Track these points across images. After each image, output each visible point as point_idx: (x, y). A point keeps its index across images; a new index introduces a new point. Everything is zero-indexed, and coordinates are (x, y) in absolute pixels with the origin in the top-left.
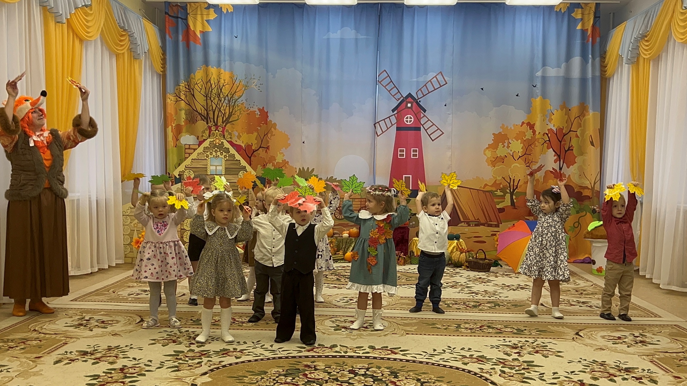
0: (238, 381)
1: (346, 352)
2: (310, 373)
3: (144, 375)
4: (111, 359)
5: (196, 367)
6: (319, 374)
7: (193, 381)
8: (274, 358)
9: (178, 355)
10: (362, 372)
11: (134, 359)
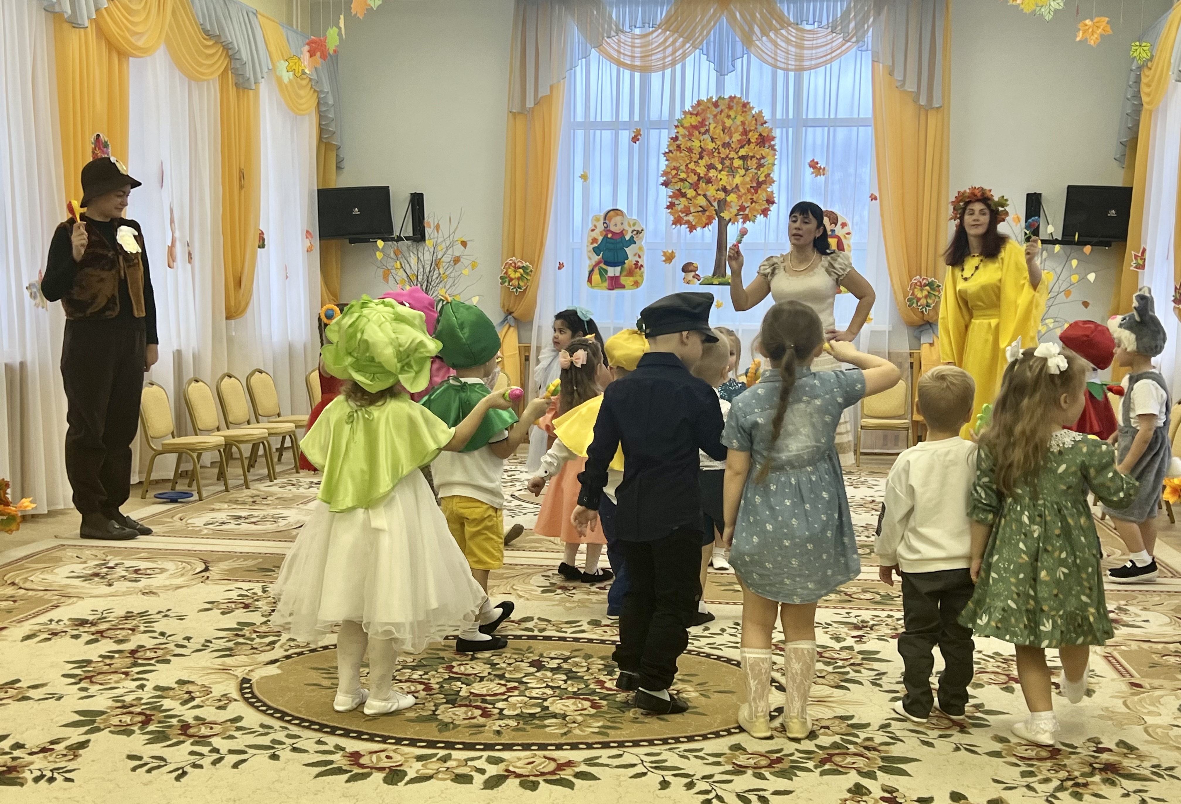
0: (325, 675)
1: (544, 629)
2: (460, 665)
3: (168, 662)
4: (121, 634)
5: (263, 651)
6: (475, 666)
7: (247, 674)
9: (241, 630)
10: (555, 663)
11: (163, 634)
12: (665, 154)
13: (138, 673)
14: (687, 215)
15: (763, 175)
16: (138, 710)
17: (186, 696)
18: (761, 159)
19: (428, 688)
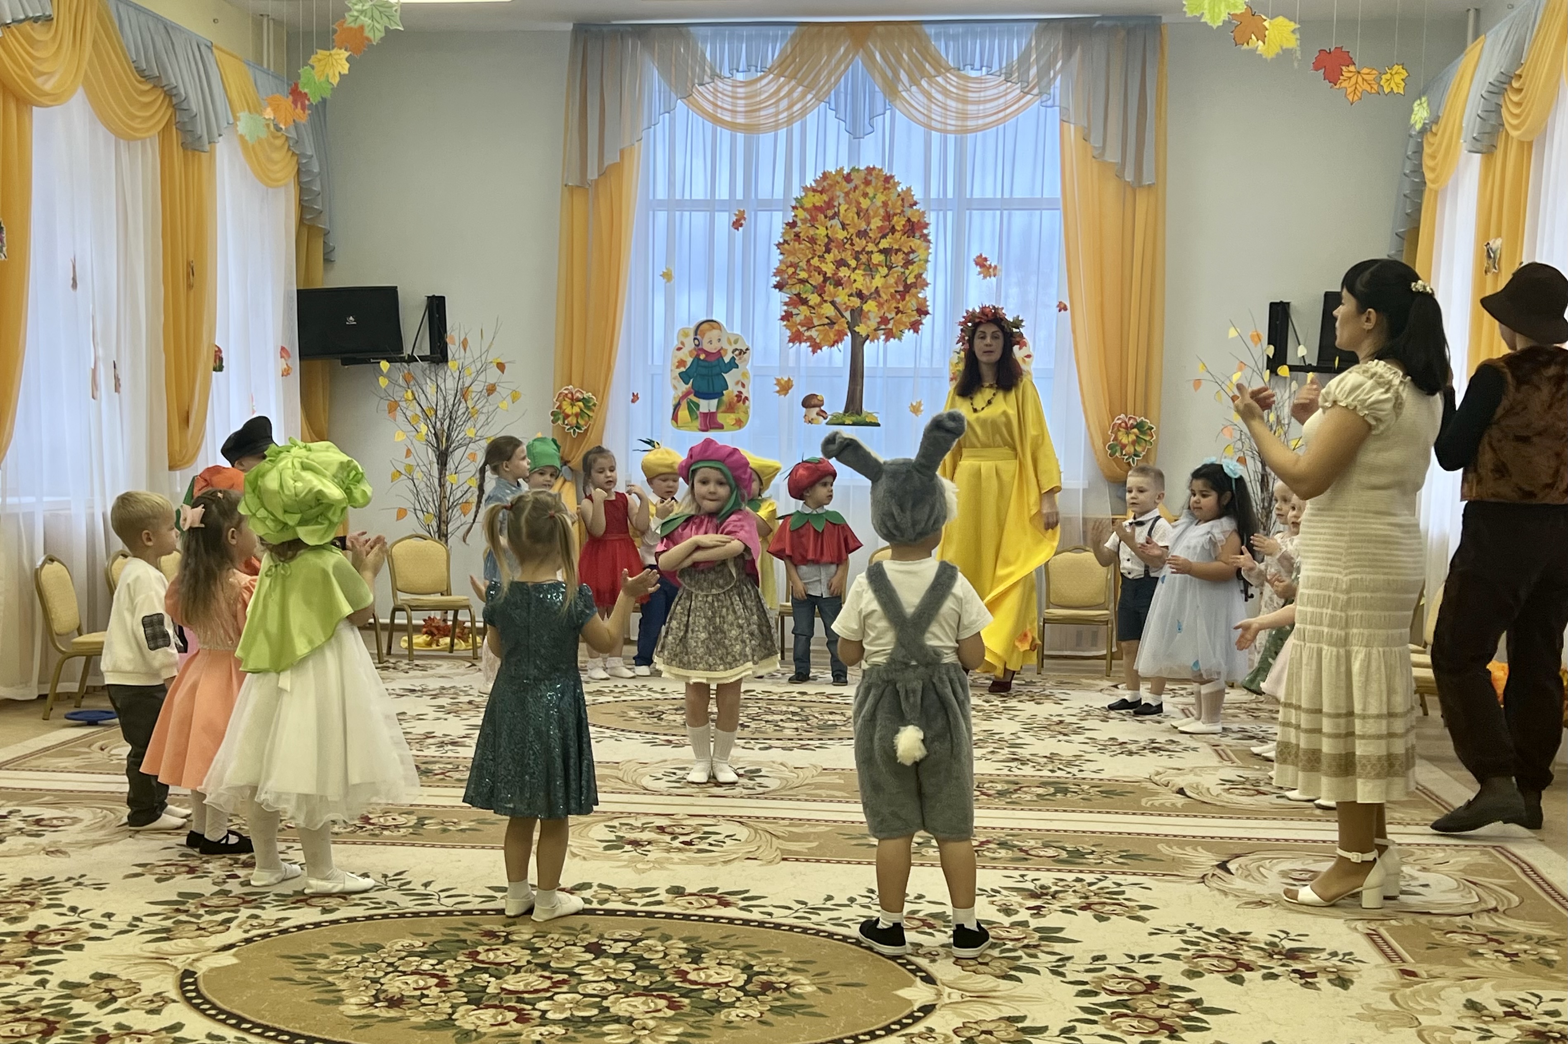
0: (300, 966)
1: (606, 901)
2: (488, 950)
3: (80, 948)
4: (15, 910)
5: (212, 933)
6: (509, 952)
7: (191, 964)
8: (416, 915)
9: (184, 903)
10: (618, 948)
11: (73, 909)
12: (779, 245)
13: (38, 964)
14: (809, 329)
15: (912, 276)
16: (38, 1015)
17: (105, 996)
18: (908, 254)
19: (442, 982)
